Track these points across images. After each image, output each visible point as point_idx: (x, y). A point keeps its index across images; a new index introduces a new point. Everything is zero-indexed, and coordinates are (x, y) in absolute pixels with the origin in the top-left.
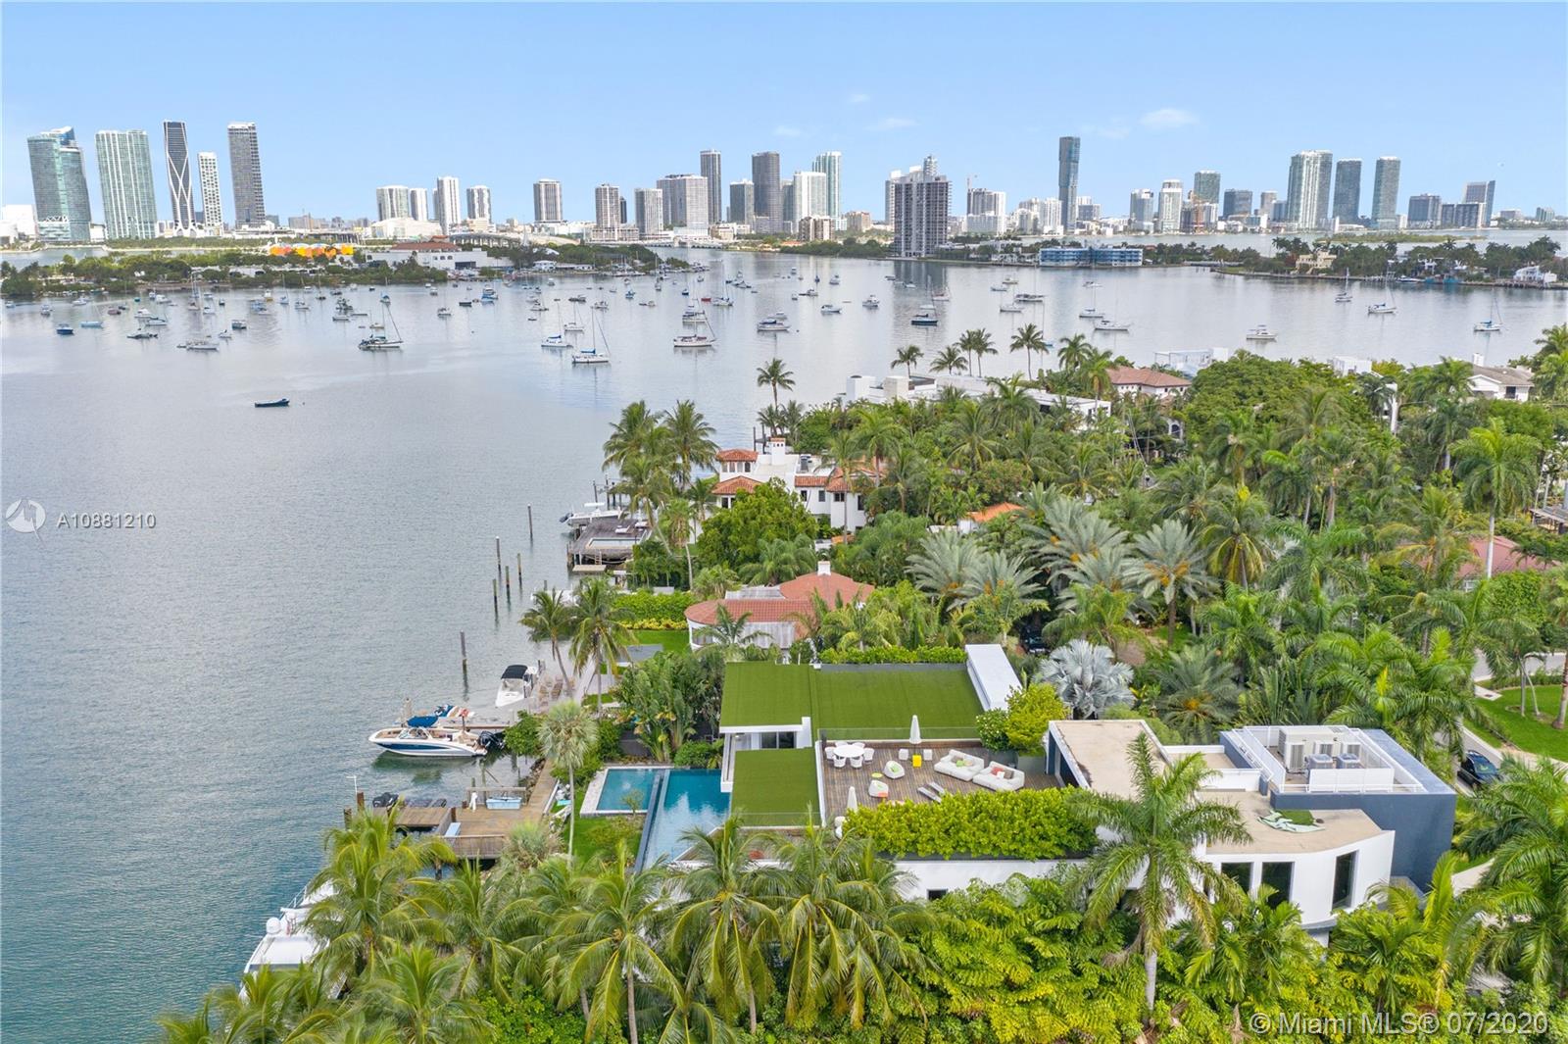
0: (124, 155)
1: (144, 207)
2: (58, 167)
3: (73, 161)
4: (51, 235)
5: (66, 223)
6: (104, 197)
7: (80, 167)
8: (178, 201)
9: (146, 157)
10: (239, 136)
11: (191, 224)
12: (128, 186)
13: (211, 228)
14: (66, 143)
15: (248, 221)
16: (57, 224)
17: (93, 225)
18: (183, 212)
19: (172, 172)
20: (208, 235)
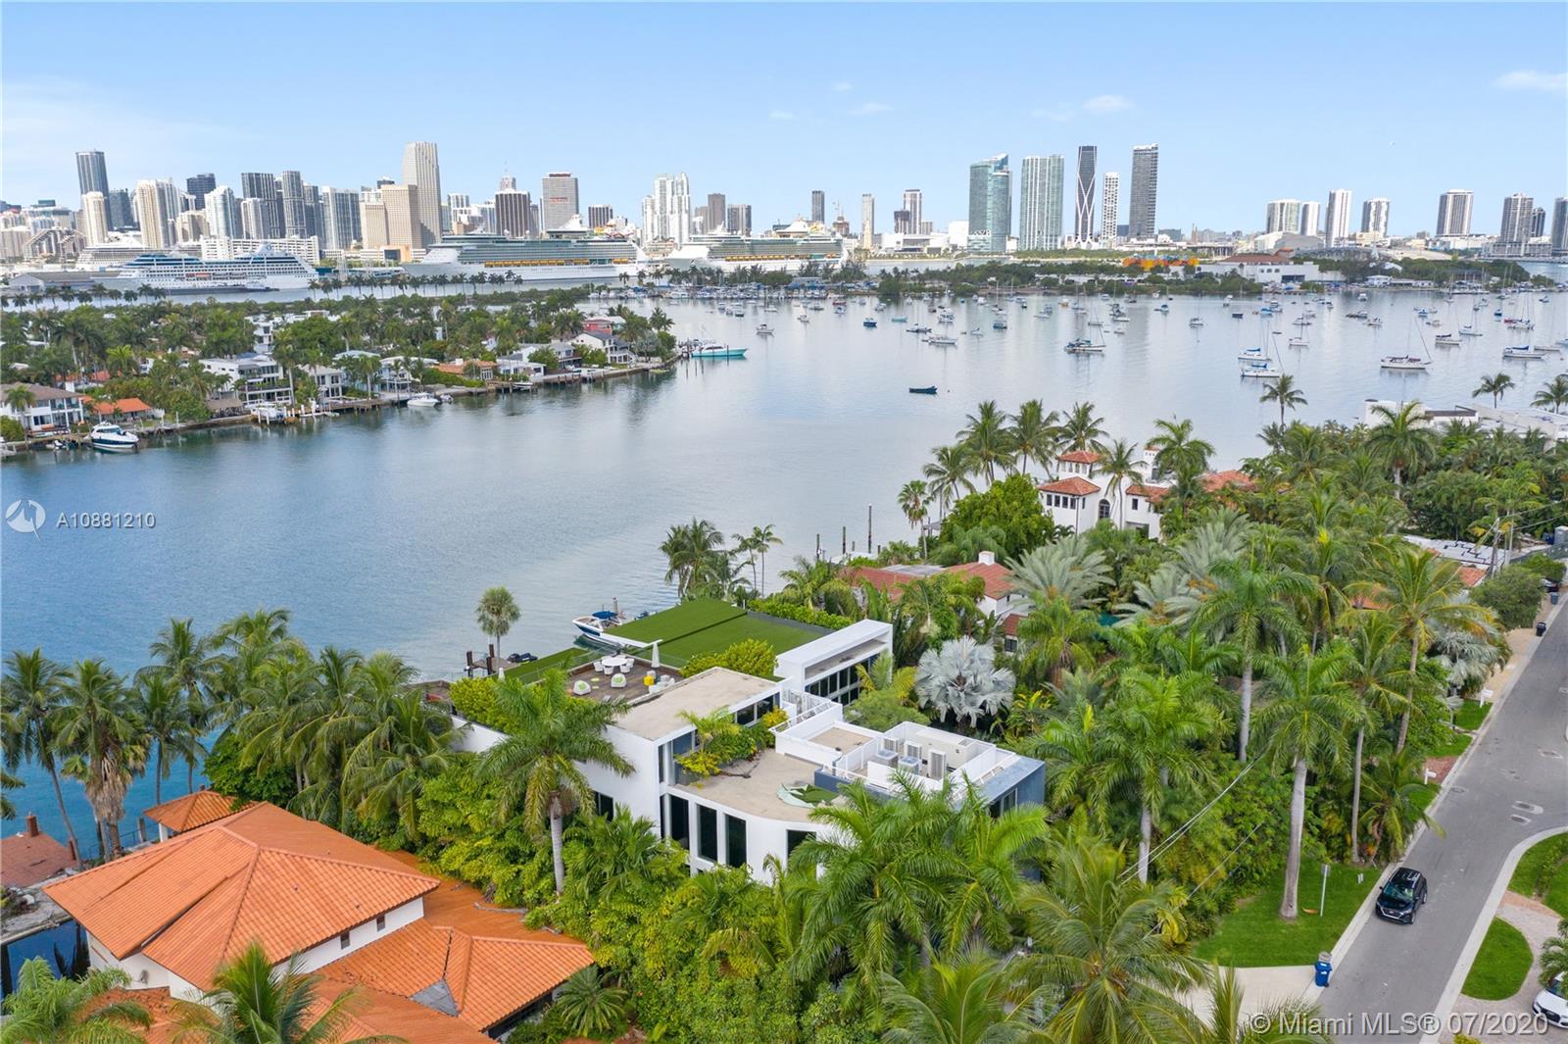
0: (1042, 176)
1: (1052, 223)
2: (990, 188)
3: (1002, 183)
4: (976, 247)
5: (988, 236)
6: (1021, 214)
7: (1007, 189)
8: (1080, 217)
9: (1060, 178)
10: (1143, 157)
11: (1089, 237)
12: (1042, 204)
13: (1106, 241)
14: (1000, 168)
15: (1138, 234)
16: (981, 237)
17: (1010, 238)
18: (1084, 228)
19: (1080, 191)
20: (1101, 247)
